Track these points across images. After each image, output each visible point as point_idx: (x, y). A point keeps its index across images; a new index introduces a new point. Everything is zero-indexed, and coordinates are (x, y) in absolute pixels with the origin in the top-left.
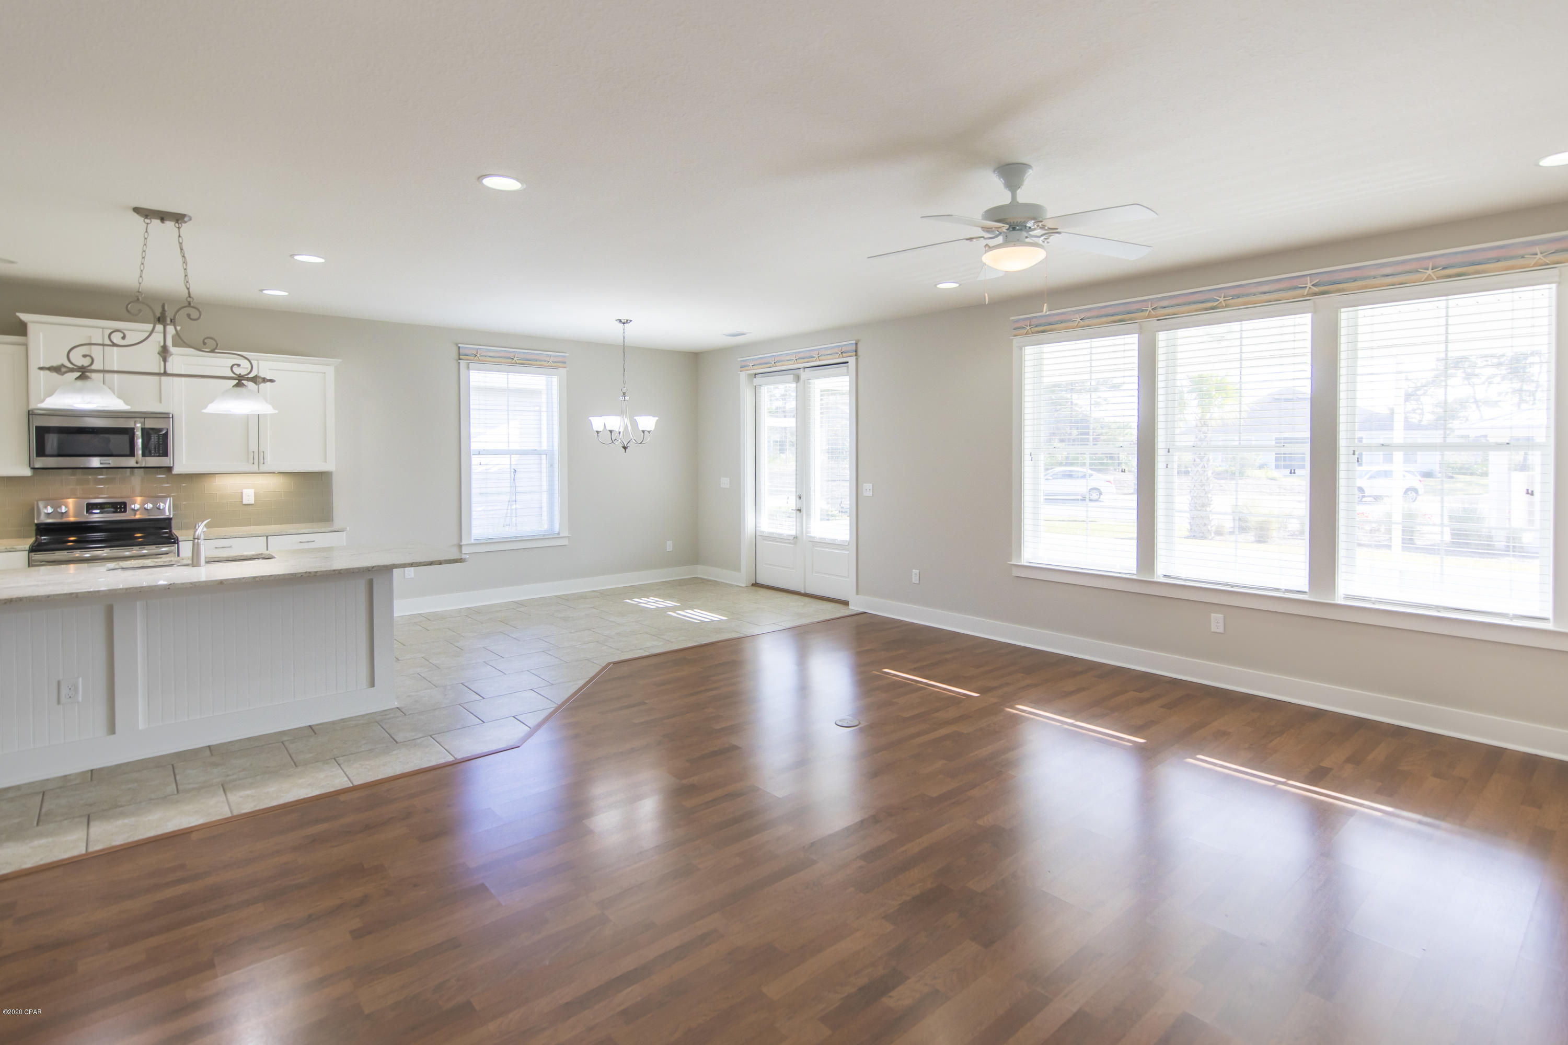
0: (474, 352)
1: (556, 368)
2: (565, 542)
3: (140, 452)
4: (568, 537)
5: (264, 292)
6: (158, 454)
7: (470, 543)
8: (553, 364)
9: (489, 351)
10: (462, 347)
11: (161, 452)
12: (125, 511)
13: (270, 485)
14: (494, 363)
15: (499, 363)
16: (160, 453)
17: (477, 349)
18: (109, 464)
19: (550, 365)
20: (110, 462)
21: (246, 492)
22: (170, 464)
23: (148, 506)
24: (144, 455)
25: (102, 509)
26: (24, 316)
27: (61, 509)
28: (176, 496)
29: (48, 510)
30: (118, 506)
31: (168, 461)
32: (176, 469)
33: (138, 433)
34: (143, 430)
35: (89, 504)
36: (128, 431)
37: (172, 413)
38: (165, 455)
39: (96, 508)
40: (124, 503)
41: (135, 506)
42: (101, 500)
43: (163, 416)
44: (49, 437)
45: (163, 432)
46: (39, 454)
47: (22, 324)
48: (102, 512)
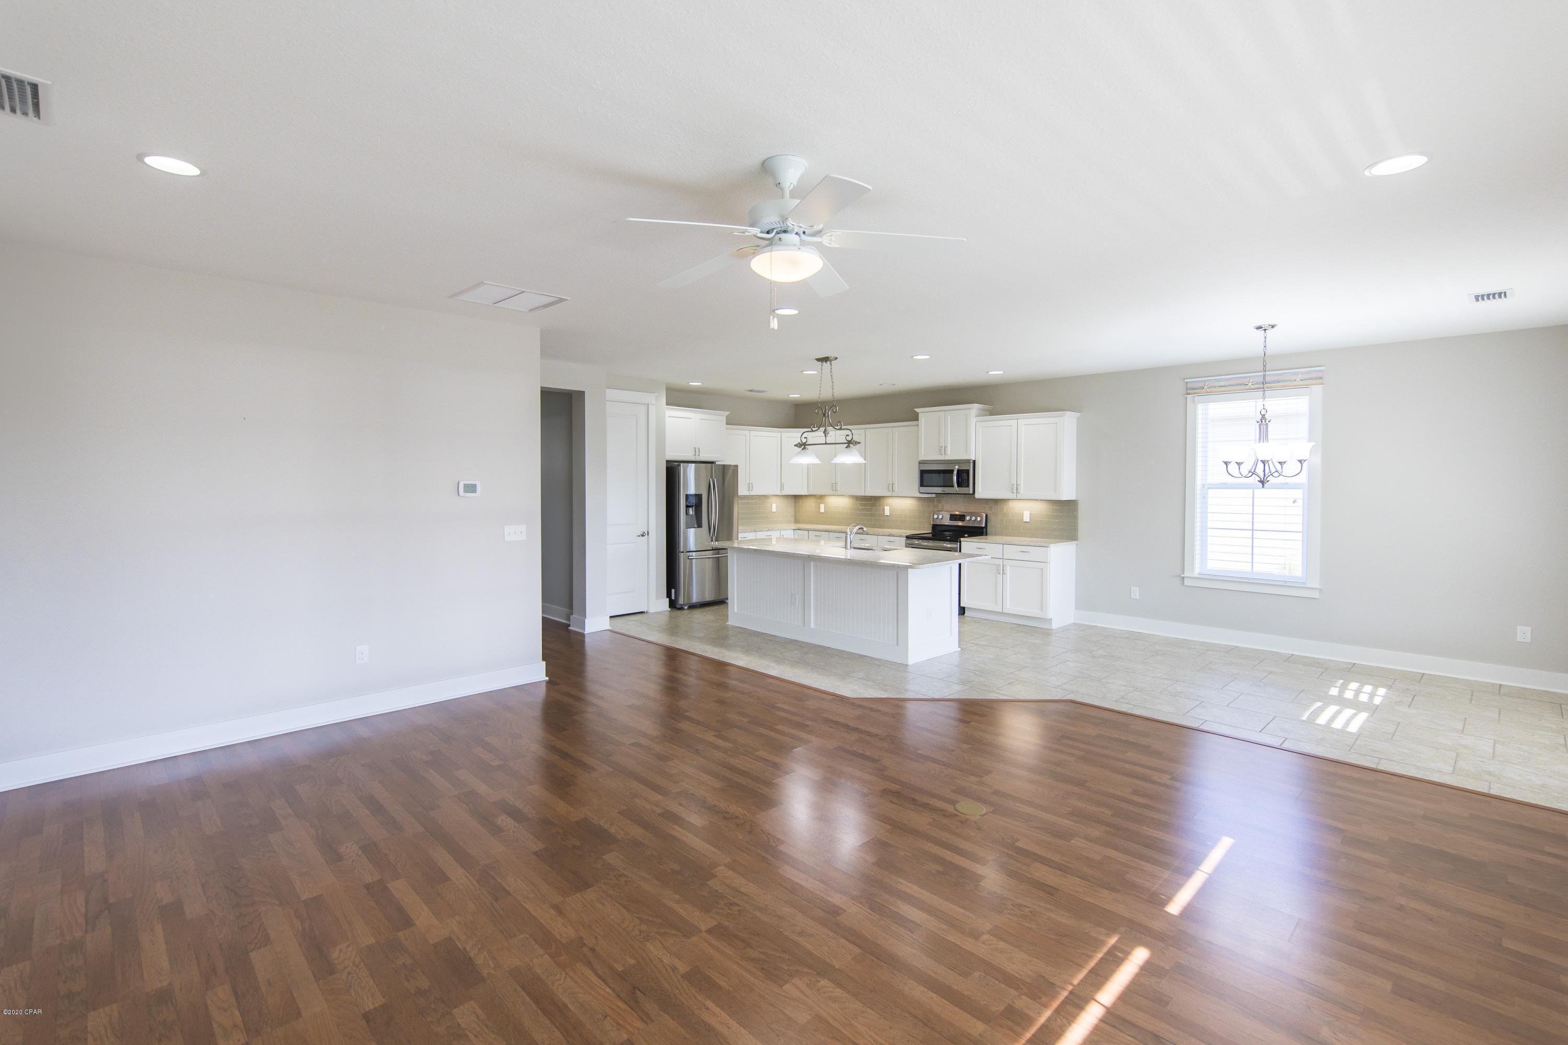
0: (1201, 385)
1: (1307, 386)
2: (1316, 595)
4: (1319, 589)
5: (990, 373)
6: (965, 486)
7: (1192, 576)
8: (1301, 383)
9: (1219, 380)
10: (1189, 382)
12: (964, 521)
13: (1039, 508)
14: (1224, 393)
15: (1230, 392)
17: (1205, 381)
19: (1298, 384)
20: (945, 490)
21: (1025, 512)
22: (971, 492)
23: (973, 518)
24: (958, 486)
25: (956, 518)
26: (917, 410)
27: (940, 517)
28: (989, 512)
29: (936, 516)
30: (962, 517)
31: (969, 490)
32: (977, 496)
33: (955, 472)
34: (958, 471)
35: (951, 515)
36: (952, 471)
37: (974, 459)
38: (968, 486)
39: (953, 517)
40: (964, 516)
41: (968, 518)
42: (957, 513)
43: (968, 461)
44: (926, 475)
45: (968, 472)
46: (922, 484)
47: (917, 414)
48: (956, 520)
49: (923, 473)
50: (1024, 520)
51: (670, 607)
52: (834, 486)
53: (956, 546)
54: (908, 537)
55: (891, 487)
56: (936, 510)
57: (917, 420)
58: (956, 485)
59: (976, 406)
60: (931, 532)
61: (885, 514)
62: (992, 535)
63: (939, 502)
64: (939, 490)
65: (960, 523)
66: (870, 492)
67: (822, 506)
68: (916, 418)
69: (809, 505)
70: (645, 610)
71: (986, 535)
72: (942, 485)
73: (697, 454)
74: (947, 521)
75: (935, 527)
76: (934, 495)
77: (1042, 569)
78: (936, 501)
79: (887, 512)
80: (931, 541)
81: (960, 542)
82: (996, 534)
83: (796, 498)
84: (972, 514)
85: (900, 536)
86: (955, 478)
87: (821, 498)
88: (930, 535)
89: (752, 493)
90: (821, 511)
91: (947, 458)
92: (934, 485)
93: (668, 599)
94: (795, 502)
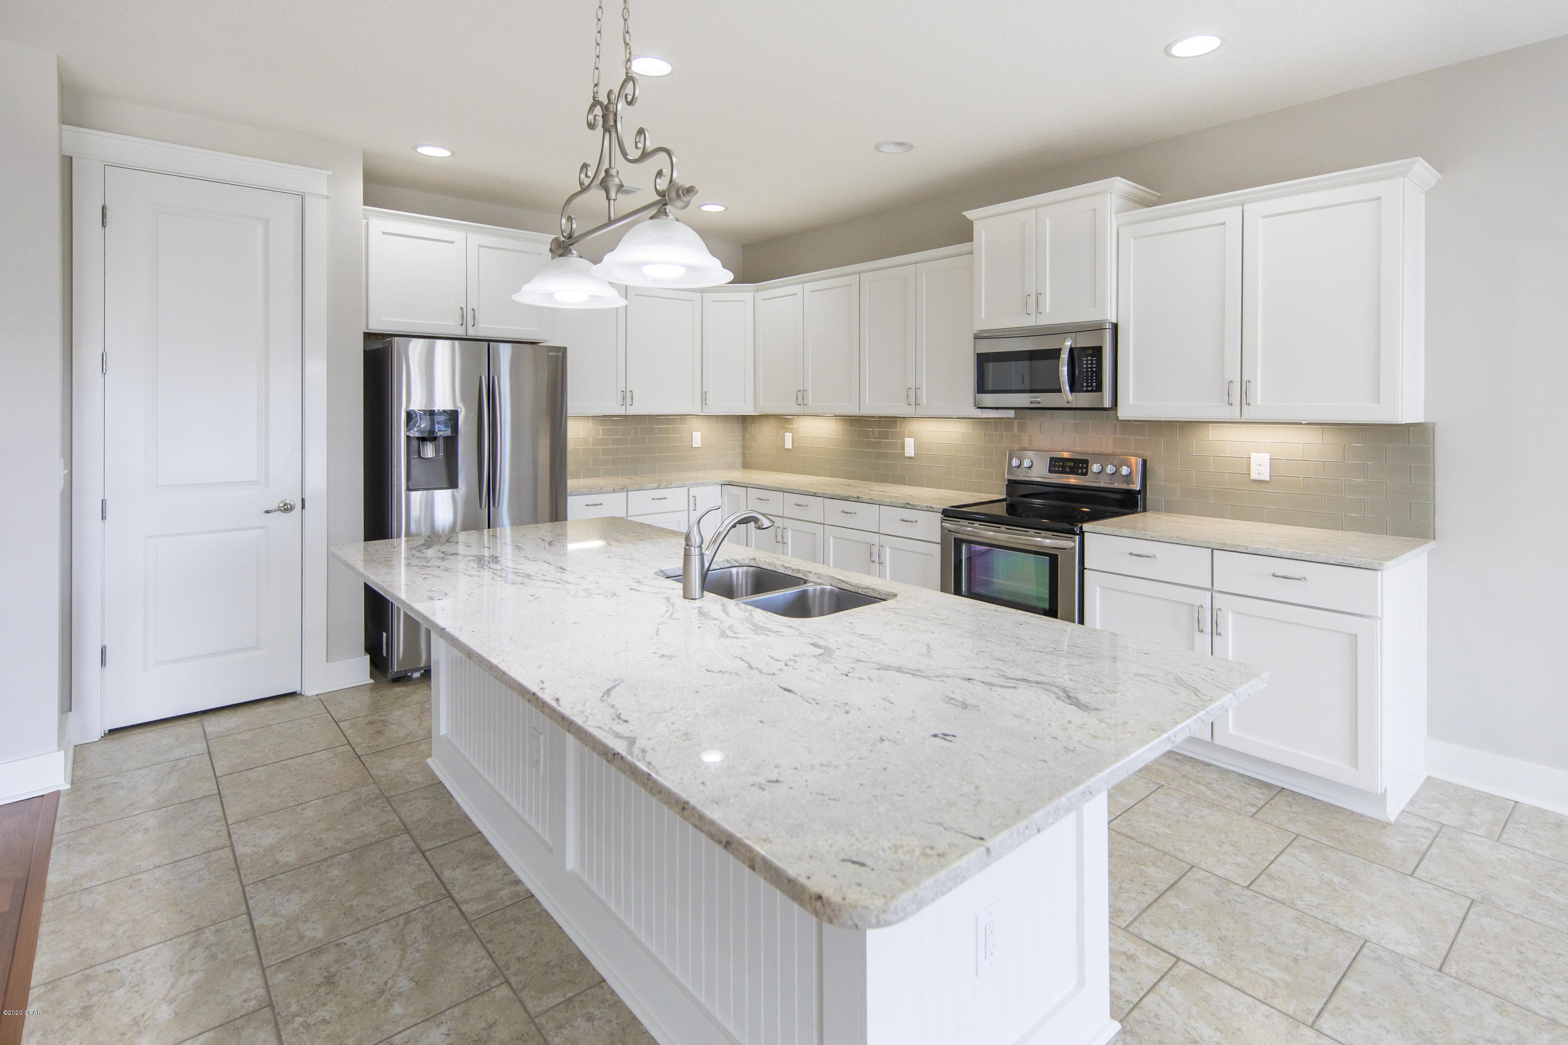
3: (1068, 388)
6: (1090, 388)
11: (1094, 384)
12: (1086, 474)
13: (1298, 447)
16: (1092, 386)
18: (1039, 403)
20: (1039, 400)
21: (1255, 457)
22: (1107, 404)
23: (1110, 469)
24: (1072, 390)
25: (1063, 467)
26: (970, 214)
27: (1026, 463)
28: (1148, 455)
29: (1015, 462)
30: (1078, 465)
31: (1102, 398)
32: (1124, 412)
33: (1065, 356)
34: (1072, 350)
35: (1052, 459)
36: (1056, 353)
37: (1114, 321)
38: (1099, 388)
39: (1057, 465)
40: (1086, 462)
41: (1095, 468)
42: (1066, 455)
43: (1097, 328)
44: (990, 366)
45: (1097, 352)
46: (981, 388)
47: (970, 224)
48: (1063, 472)
49: (983, 360)
50: (1254, 476)
51: (372, 677)
52: (801, 397)
53: (1072, 544)
54: (950, 514)
55: (913, 395)
56: (1016, 447)
57: (970, 238)
58: (1066, 388)
59: (1120, 184)
60: (1004, 497)
61: (907, 455)
62: (1157, 510)
63: (1022, 428)
64: (1023, 400)
65: (1073, 480)
66: (872, 407)
67: (788, 436)
68: (965, 233)
69: (765, 433)
70: (297, 688)
71: (1145, 510)
72: (1028, 388)
73: (470, 322)
74: (1039, 472)
75: (1013, 485)
76: (1011, 414)
77: (1356, 635)
78: (1015, 425)
79: (910, 451)
80: (1003, 528)
81: (1082, 534)
82: (1169, 508)
83: (745, 420)
84: (1104, 458)
85: (930, 509)
86: (1064, 370)
87: (782, 419)
88: (1000, 510)
89: (632, 411)
90: (786, 447)
91: (1043, 321)
92: (1014, 388)
93: (368, 656)
94: (744, 430)
